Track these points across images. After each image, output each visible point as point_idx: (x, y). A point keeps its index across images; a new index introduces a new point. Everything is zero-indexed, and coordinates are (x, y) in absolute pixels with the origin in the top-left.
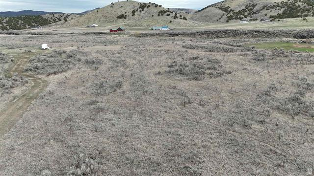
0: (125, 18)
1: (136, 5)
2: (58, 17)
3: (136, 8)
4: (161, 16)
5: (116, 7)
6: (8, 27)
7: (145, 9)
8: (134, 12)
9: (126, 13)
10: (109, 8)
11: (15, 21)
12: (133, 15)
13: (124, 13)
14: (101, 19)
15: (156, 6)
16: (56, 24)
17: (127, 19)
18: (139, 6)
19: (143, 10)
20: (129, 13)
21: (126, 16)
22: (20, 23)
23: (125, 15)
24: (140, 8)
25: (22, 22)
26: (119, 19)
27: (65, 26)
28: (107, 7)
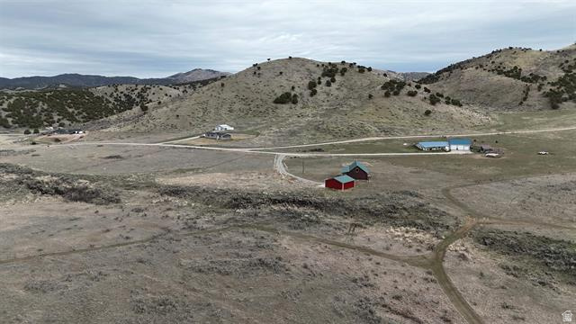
0: (295, 102)
1: (313, 68)
2: (126, 92)
3: (316, 76)
4: (393, 98)
5: (267, 75)
6: (10, 120)
7: (338, 78)
8: (312, 86)
9: (293, 88)
10: (251, 77)
11: (30, 103)
12: (314, 93)
13: (288, 89)
14: (236, 107)
15: (362, 69)
16: (119, 120)
17: (300, 105)
18: (320, 72)
19: (333, 81)
20: (301, 90)
21: (295, 96)
22: (39, 109)
23: (293, 93)
24: (324, 75)
25: (45, 107)
26: (279, 105)
27: (143, 128)
28: (245, 73)
